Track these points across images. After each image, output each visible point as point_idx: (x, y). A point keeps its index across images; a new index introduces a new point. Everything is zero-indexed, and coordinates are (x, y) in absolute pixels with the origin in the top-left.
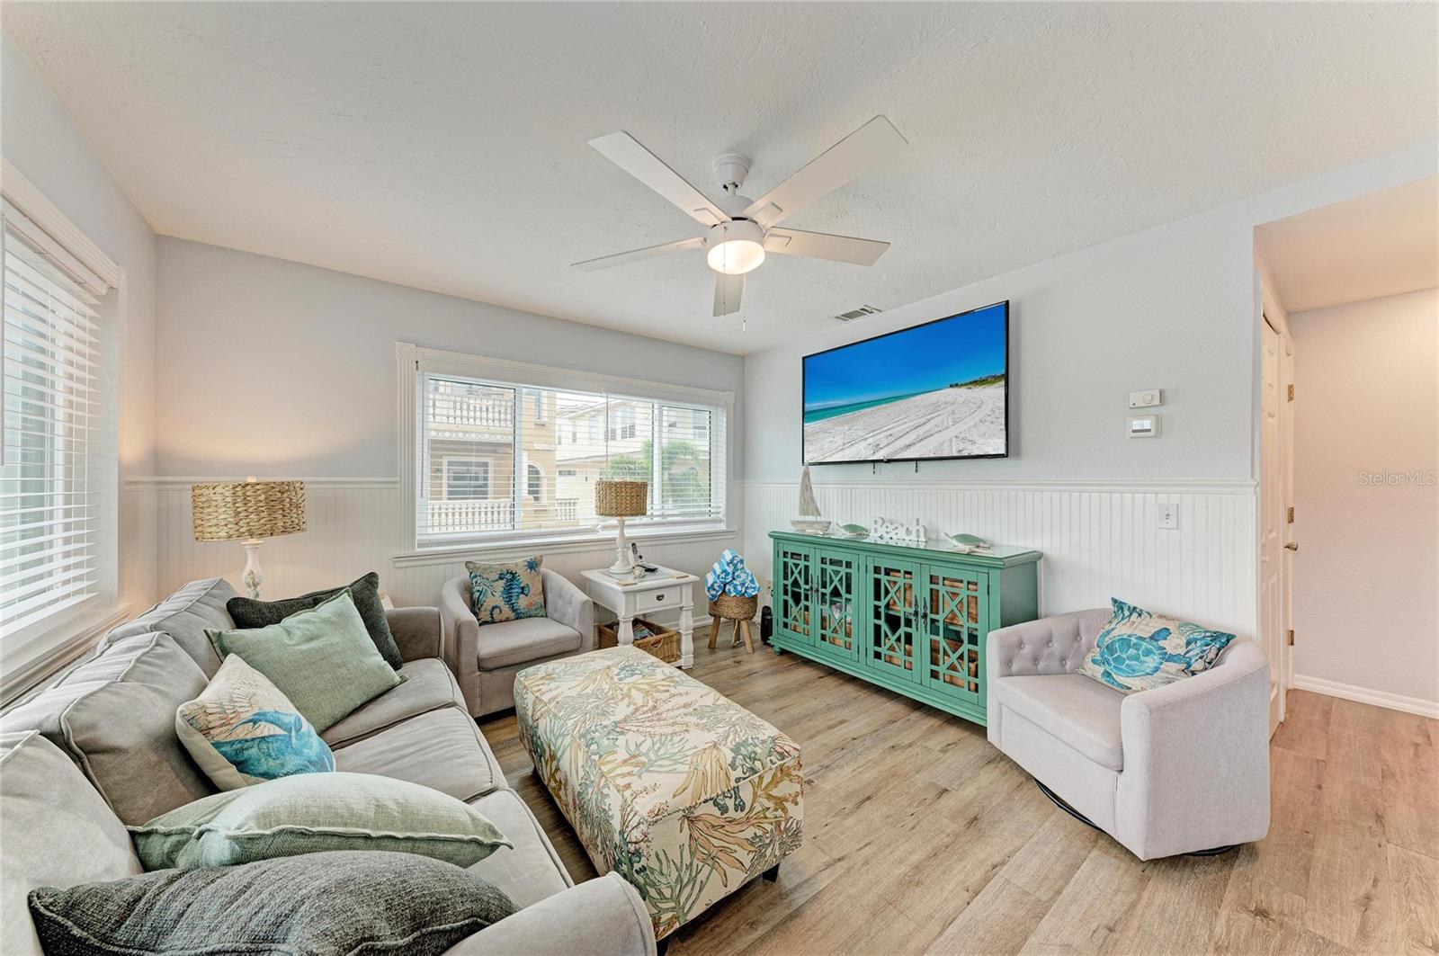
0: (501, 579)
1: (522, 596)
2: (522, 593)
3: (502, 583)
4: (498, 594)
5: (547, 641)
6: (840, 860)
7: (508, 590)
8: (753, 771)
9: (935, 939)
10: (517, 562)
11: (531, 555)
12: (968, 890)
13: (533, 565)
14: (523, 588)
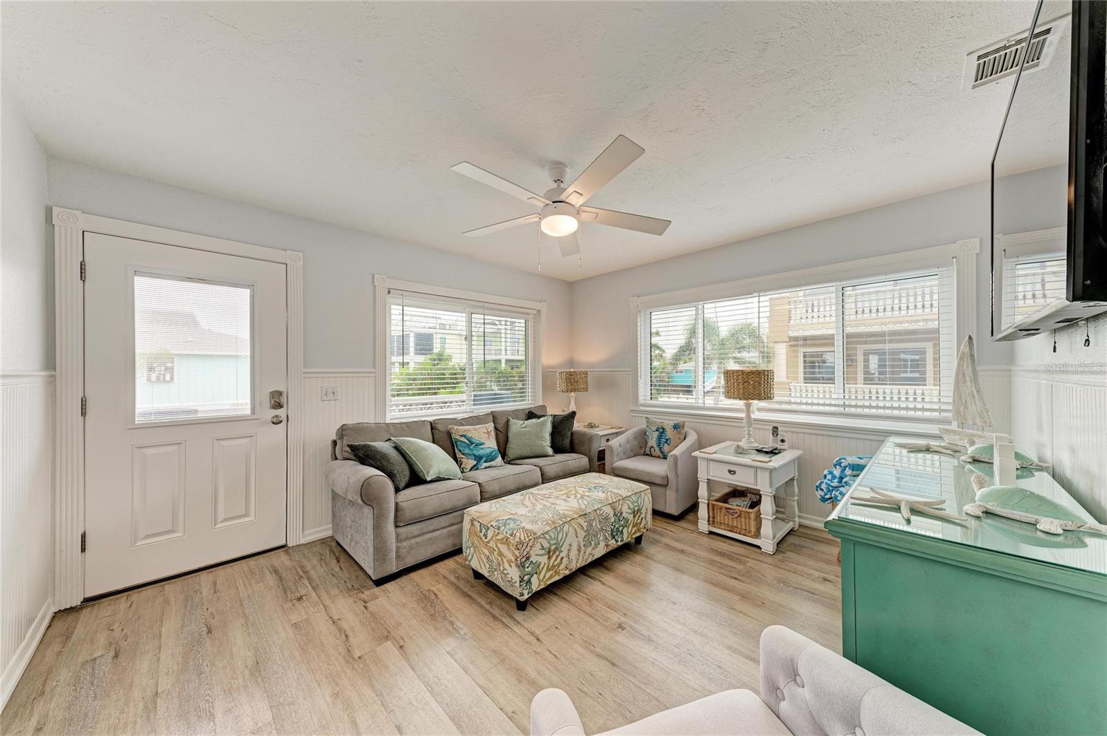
0: (657, 431)
1: (666, 444)
2: (666, 442)
3: (657, 433)
4: (654, 439)
5: (643, 472)
6: (538, 639)
7: (660, 438)
8: (499, 529)
9: (473, 679)
10: (668, 423)
11: (679, 420)
12: (513, 712)
13: (676, 427)
14: (667, 440)
